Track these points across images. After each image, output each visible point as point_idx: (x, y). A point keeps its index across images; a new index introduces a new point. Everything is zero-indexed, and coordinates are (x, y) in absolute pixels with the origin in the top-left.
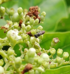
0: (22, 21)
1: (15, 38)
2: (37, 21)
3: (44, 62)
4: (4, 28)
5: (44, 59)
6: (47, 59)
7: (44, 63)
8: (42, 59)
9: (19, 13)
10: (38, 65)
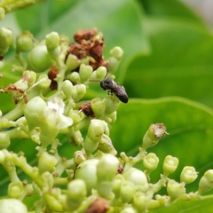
0: (57, 71)
1: (57, 123)
2: (102, 72)
3: (137, 193)
4: (15, 89)
5: (136, 184)
6: (143, 185)
7: (138, 196)
8: (132, 184)
9: (51, 46)
10: (120, 200)
